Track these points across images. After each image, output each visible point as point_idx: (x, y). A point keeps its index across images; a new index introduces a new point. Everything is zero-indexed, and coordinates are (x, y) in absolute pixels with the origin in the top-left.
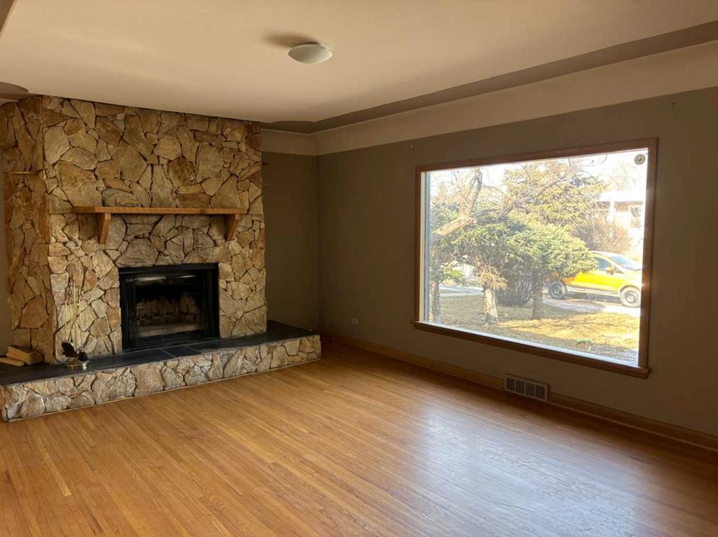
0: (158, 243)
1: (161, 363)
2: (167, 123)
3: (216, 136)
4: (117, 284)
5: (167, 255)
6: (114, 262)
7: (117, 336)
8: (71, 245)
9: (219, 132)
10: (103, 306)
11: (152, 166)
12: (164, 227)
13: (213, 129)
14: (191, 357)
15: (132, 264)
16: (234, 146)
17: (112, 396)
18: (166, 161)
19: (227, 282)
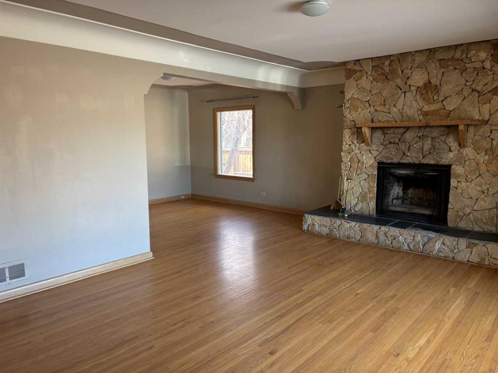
0: (403, 147)
1: (378, 227)
2: (419, 59)
3: (462, 60)
4: (376, 173)
5: (407, 156)
6: (375, 158)
7: (373, 204)
8: (353, 146)
9: (464, 56)
10: (366, 185)
11: (405, 93)
12: (409, 136)
13: (458, 54)
14: (398, 229)
15: (385, 161)
16: (478, 65)
18: (415, 88)
19: (458, 182)
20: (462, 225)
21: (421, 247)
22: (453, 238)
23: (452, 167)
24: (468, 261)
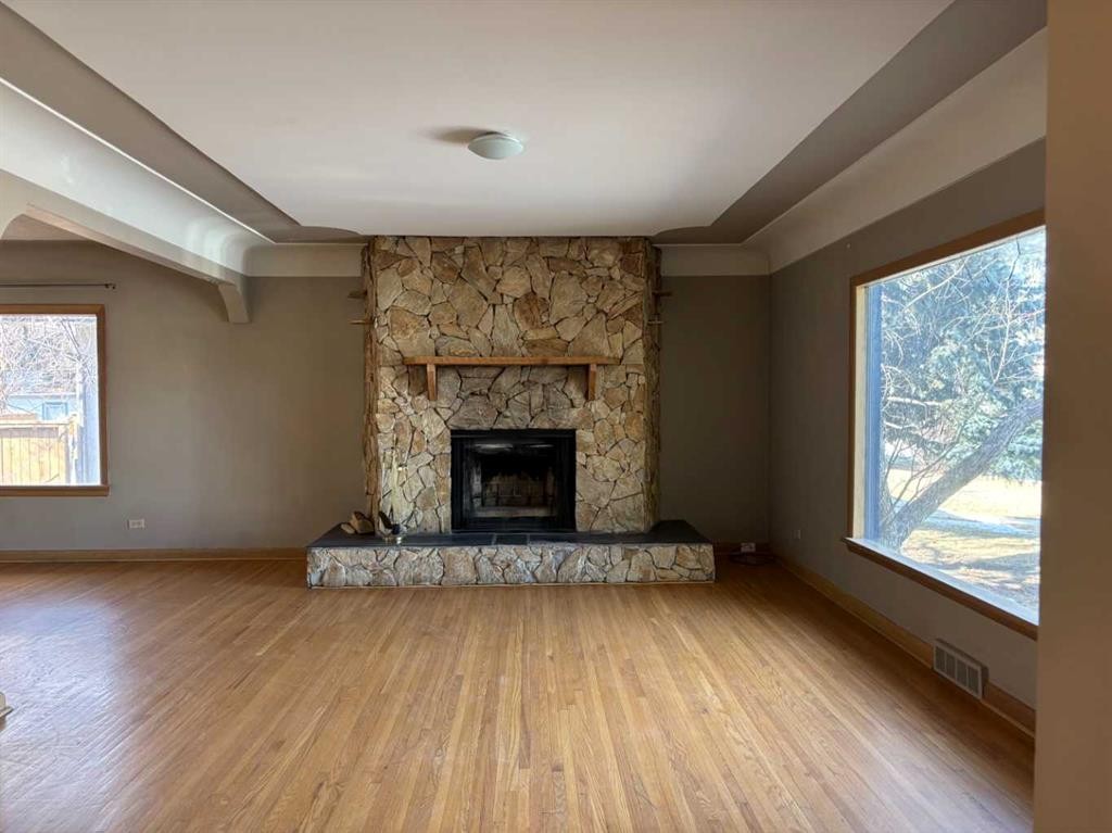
0: (498, 401)
1: (476, 549)
2: (514, 251)
3: (579, 261)
4: (448, 450)
5: (506, 417)
6: (445, 422)
7: (445, 511)
8: (400, 401)
9: (583, 256)
10: (432, 474)
11: (494, 306)
12: (505, 381)
13: (574, 253)
14: (514, 547)
15: (466, 427)
16: (603, 272)
17: (416, 580)
18: (511, 300)
19: (587, 456)
20: (598, 526)
21: (555, 571)
22: (602, 547)
23: (577, 432)
24: (626, 581)
